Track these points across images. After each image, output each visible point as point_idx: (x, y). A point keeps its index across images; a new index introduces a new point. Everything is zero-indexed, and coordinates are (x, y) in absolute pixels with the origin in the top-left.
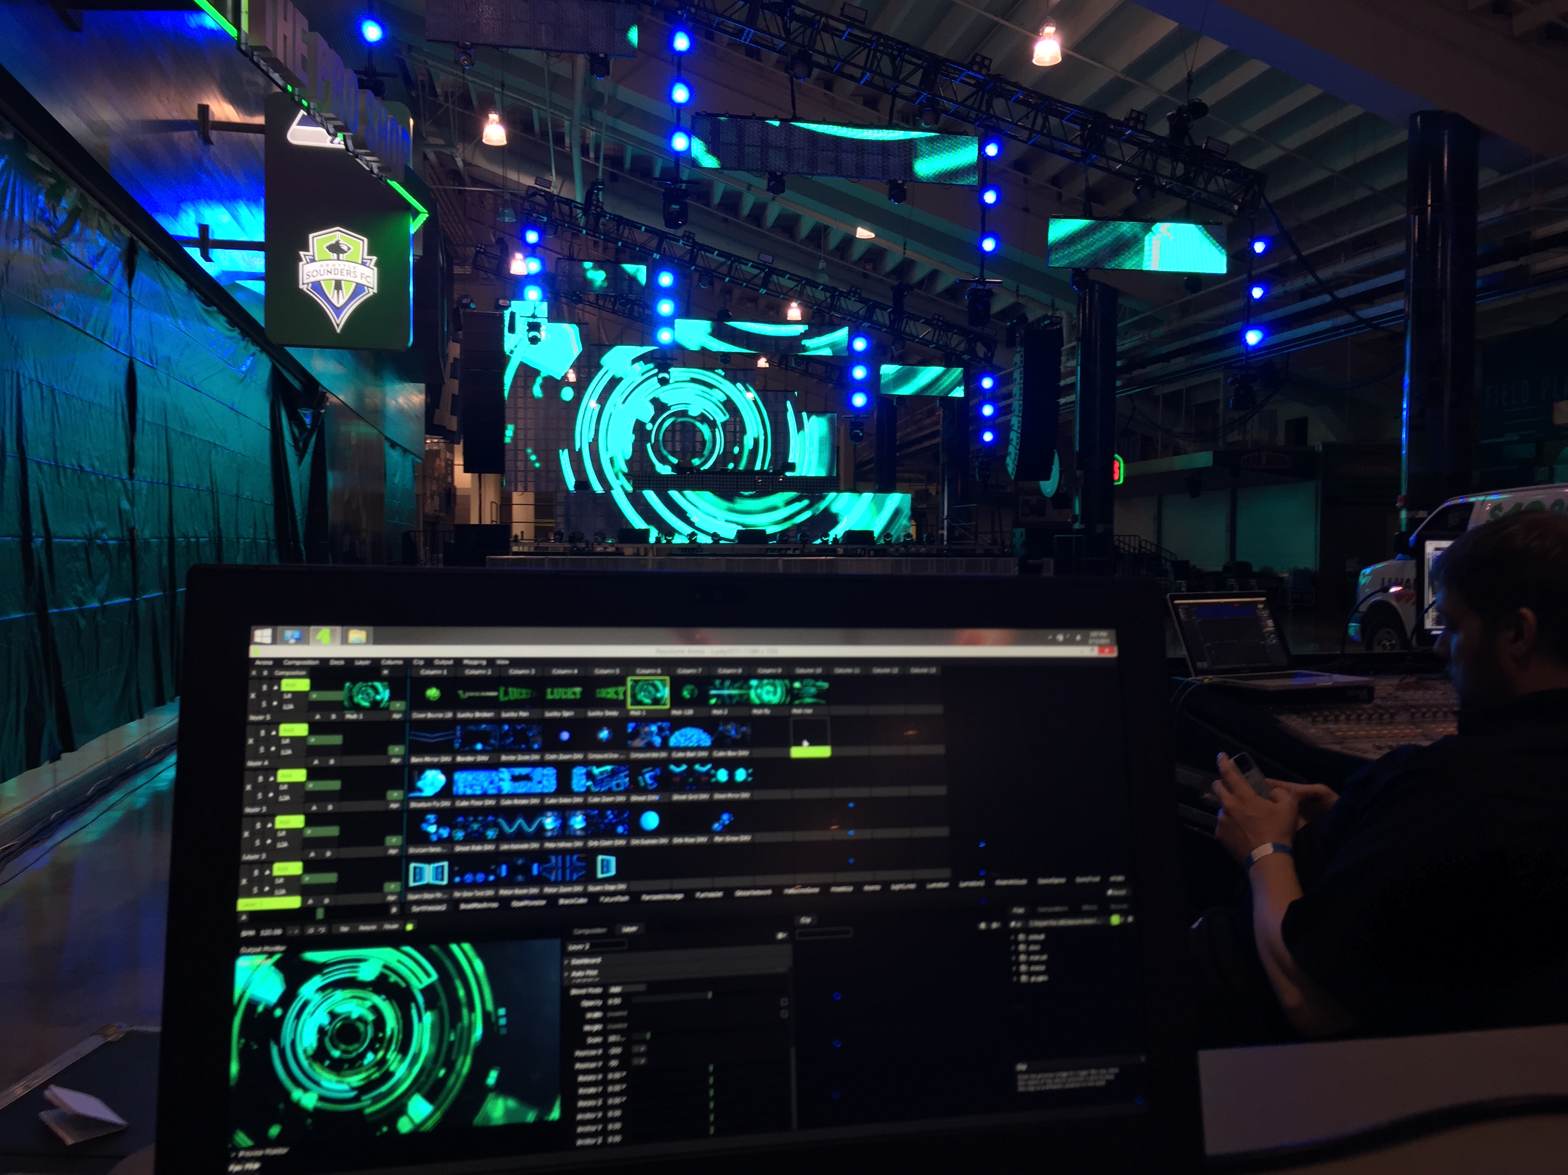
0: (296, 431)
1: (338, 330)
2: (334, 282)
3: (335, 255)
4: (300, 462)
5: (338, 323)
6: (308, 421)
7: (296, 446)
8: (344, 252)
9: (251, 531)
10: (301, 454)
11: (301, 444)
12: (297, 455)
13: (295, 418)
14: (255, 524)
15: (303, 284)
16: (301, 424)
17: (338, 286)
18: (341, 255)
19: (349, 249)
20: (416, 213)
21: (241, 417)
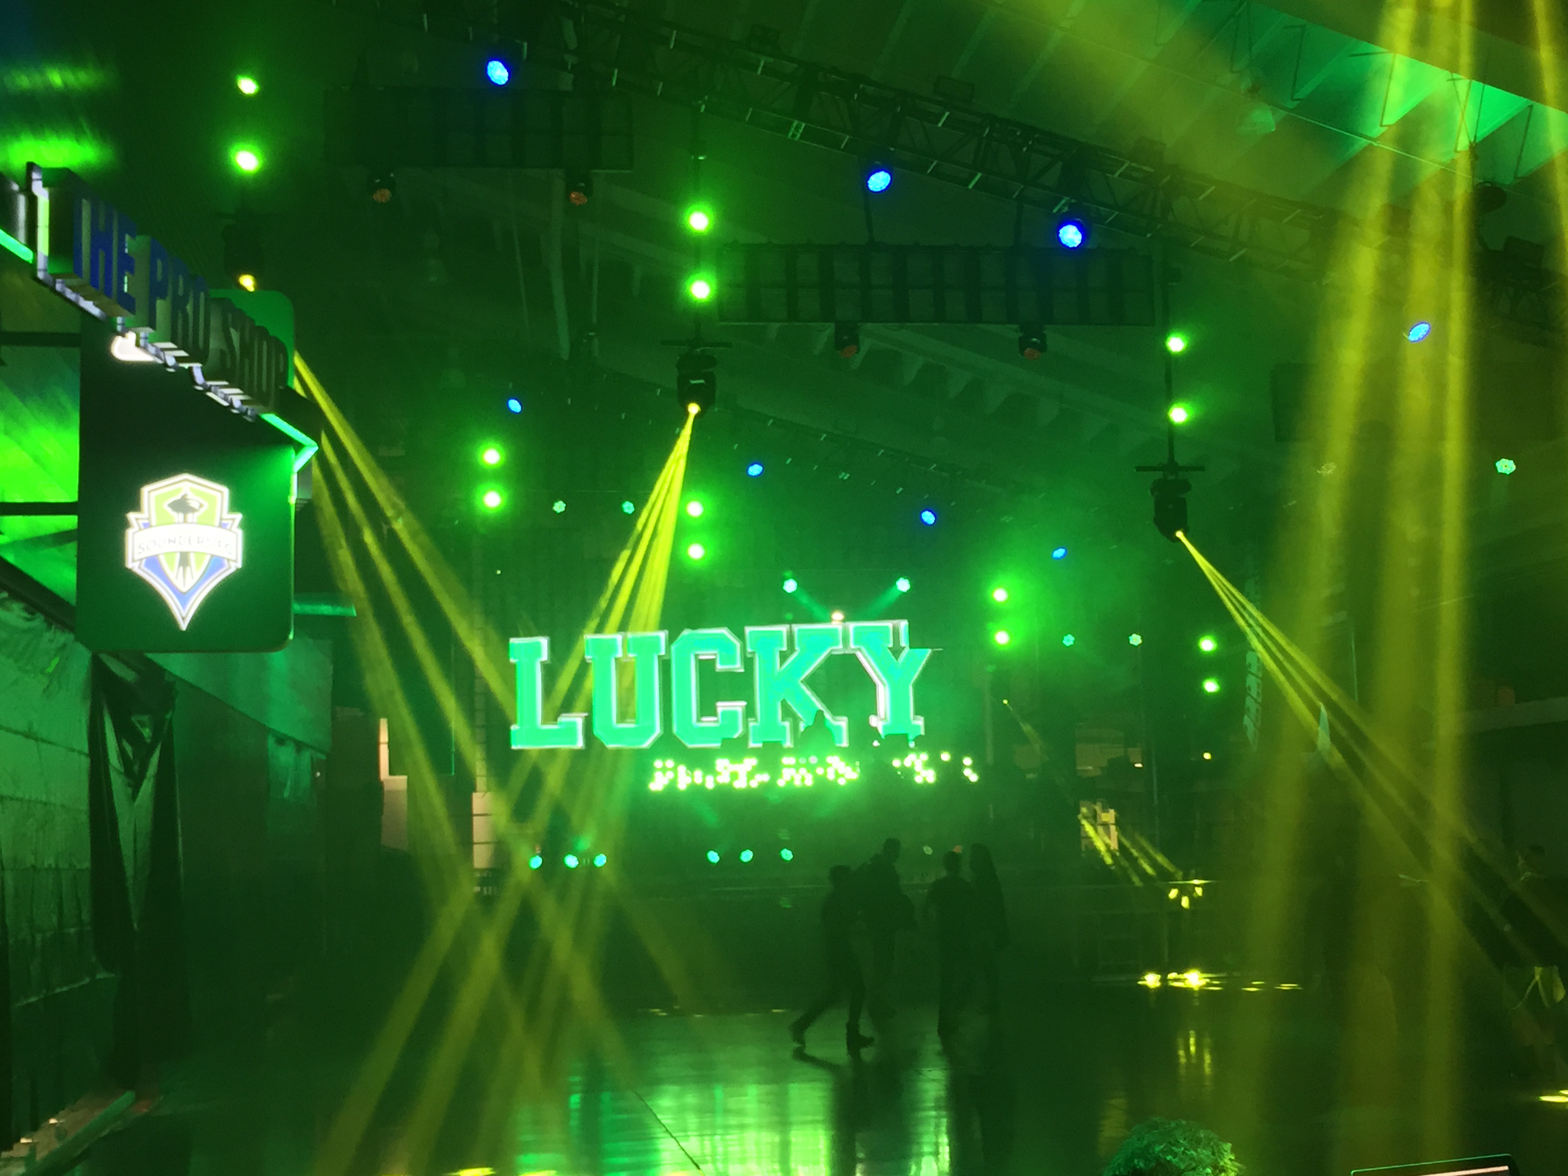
0: (129, 749)
1: (184, 626)
2: (178, 556)
3: (181, 515)
4: (134, 796)
5: (184, 615)
6: (147, 732)
7: (128, 772)
8: (193, 510)
9: (55, 919)
10: (135, 781)
11: (136, 768)
12: (129, 785)
13: (124, 731)
14: (60, 907)
15: (133, 561)
16: (135, 737)
17: (184, 560)
18: (190, 516)
19: (201, 506)
20: (298, 447)
21: (43, 746)
